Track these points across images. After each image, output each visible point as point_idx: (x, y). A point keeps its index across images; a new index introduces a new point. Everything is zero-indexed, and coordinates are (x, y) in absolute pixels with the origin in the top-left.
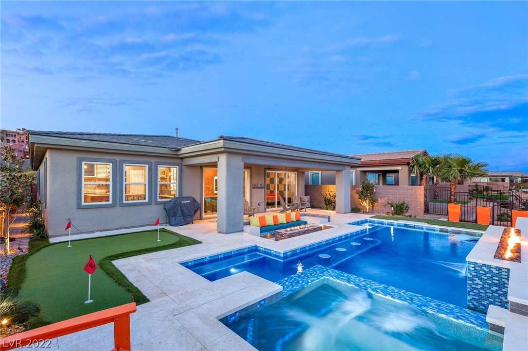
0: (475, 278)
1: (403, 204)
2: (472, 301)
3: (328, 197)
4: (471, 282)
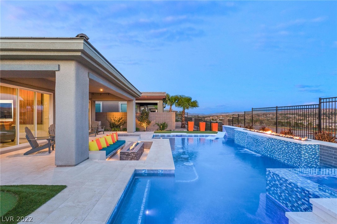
0: (305, 153)
1: (164, 124)
2: (304, 166)
3: (113, 121)
4: (304, 156)
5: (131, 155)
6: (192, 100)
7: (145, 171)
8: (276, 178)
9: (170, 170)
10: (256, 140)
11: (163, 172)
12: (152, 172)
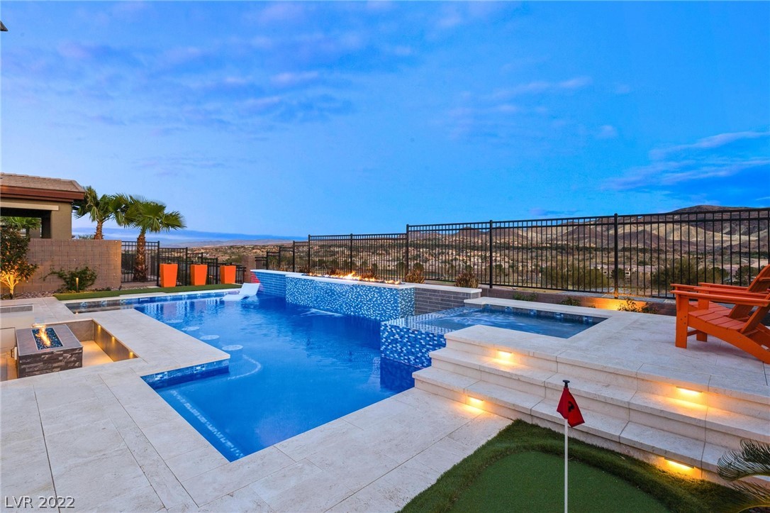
5: (61, 358)
6: (166, 211)
7: (161, 376)
8: (394, 331)
9: (221, 362)
10: (330, 291)
11: (204, 369)
12: (179, 374)
